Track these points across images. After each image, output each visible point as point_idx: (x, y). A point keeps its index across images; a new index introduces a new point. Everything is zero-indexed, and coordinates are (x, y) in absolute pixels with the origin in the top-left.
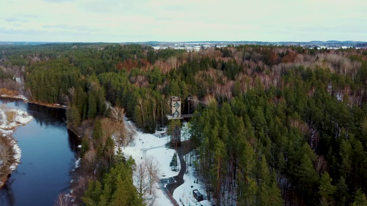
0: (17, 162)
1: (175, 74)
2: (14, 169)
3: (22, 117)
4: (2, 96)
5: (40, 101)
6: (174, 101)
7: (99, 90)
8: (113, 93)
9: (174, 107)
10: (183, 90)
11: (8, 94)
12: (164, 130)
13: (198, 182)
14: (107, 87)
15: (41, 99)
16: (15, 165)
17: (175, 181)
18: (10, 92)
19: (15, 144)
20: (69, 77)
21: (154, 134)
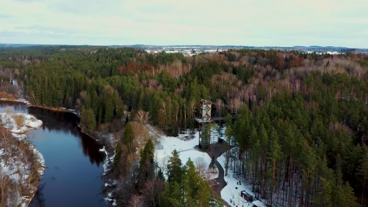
0: (42, 167)
1: (190, 77)
2: (42, 174)
3: (31, 120)
4: (1, 99)
5: (44, 105)
6: (204, 104)
7: (114, 94)
8: (128, 97)
9: (204, 110)
10: (203, 93)
11: (7, 98)
12: (186, 134)
13: (241, 183)
14: (121, 90)
15: (45, 103)
16: (42, 170)
17: (218, 183)
18: (10, 95)
19: (33, 148)
20: (75, 80)
21: (178, 137)
